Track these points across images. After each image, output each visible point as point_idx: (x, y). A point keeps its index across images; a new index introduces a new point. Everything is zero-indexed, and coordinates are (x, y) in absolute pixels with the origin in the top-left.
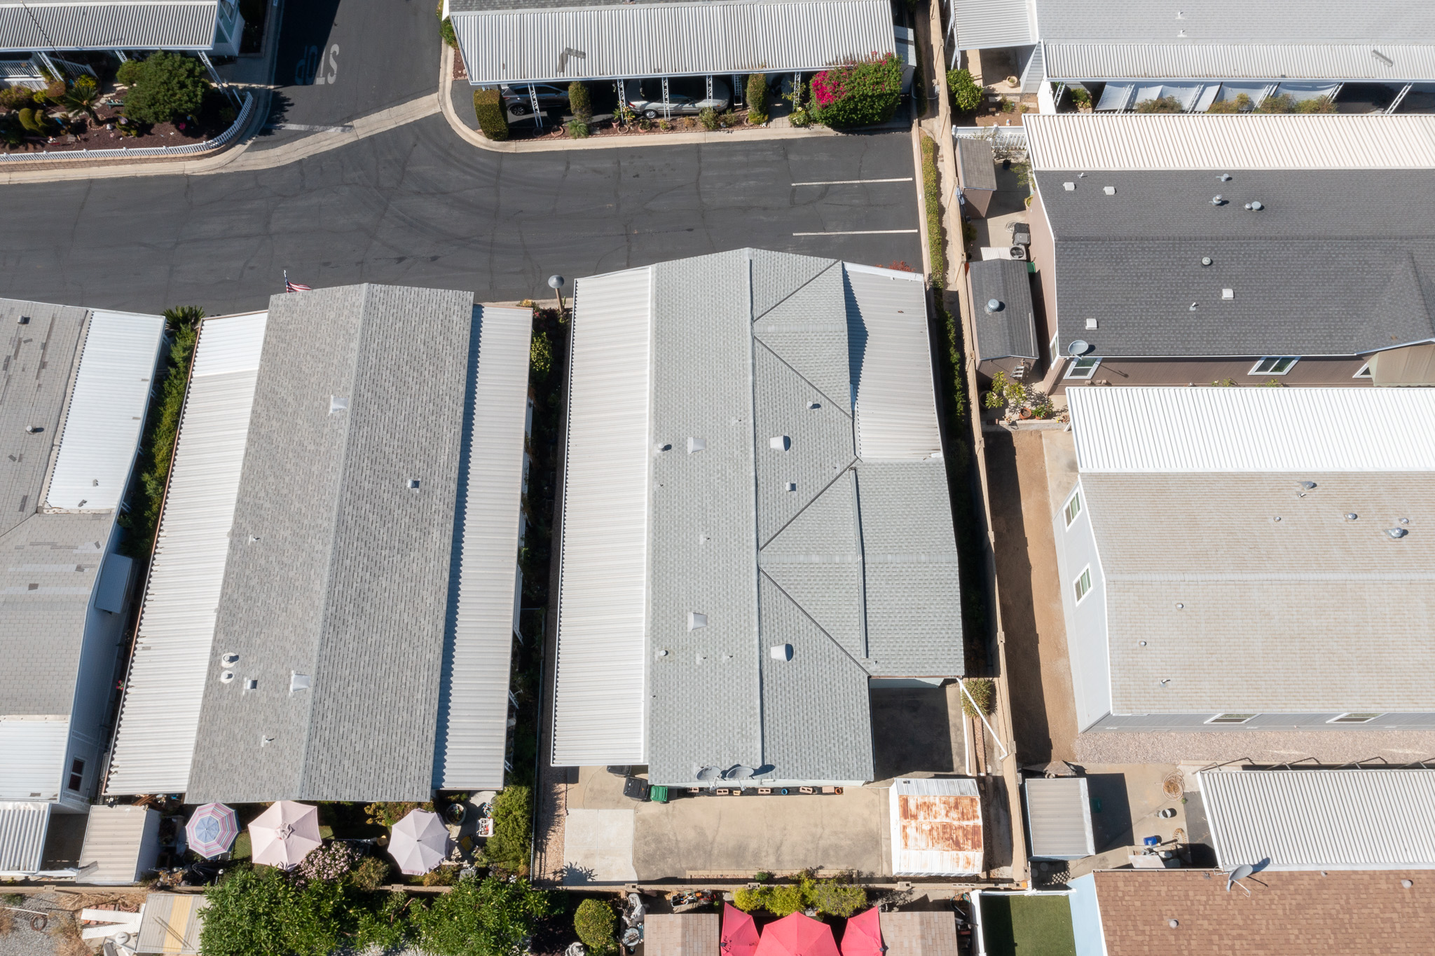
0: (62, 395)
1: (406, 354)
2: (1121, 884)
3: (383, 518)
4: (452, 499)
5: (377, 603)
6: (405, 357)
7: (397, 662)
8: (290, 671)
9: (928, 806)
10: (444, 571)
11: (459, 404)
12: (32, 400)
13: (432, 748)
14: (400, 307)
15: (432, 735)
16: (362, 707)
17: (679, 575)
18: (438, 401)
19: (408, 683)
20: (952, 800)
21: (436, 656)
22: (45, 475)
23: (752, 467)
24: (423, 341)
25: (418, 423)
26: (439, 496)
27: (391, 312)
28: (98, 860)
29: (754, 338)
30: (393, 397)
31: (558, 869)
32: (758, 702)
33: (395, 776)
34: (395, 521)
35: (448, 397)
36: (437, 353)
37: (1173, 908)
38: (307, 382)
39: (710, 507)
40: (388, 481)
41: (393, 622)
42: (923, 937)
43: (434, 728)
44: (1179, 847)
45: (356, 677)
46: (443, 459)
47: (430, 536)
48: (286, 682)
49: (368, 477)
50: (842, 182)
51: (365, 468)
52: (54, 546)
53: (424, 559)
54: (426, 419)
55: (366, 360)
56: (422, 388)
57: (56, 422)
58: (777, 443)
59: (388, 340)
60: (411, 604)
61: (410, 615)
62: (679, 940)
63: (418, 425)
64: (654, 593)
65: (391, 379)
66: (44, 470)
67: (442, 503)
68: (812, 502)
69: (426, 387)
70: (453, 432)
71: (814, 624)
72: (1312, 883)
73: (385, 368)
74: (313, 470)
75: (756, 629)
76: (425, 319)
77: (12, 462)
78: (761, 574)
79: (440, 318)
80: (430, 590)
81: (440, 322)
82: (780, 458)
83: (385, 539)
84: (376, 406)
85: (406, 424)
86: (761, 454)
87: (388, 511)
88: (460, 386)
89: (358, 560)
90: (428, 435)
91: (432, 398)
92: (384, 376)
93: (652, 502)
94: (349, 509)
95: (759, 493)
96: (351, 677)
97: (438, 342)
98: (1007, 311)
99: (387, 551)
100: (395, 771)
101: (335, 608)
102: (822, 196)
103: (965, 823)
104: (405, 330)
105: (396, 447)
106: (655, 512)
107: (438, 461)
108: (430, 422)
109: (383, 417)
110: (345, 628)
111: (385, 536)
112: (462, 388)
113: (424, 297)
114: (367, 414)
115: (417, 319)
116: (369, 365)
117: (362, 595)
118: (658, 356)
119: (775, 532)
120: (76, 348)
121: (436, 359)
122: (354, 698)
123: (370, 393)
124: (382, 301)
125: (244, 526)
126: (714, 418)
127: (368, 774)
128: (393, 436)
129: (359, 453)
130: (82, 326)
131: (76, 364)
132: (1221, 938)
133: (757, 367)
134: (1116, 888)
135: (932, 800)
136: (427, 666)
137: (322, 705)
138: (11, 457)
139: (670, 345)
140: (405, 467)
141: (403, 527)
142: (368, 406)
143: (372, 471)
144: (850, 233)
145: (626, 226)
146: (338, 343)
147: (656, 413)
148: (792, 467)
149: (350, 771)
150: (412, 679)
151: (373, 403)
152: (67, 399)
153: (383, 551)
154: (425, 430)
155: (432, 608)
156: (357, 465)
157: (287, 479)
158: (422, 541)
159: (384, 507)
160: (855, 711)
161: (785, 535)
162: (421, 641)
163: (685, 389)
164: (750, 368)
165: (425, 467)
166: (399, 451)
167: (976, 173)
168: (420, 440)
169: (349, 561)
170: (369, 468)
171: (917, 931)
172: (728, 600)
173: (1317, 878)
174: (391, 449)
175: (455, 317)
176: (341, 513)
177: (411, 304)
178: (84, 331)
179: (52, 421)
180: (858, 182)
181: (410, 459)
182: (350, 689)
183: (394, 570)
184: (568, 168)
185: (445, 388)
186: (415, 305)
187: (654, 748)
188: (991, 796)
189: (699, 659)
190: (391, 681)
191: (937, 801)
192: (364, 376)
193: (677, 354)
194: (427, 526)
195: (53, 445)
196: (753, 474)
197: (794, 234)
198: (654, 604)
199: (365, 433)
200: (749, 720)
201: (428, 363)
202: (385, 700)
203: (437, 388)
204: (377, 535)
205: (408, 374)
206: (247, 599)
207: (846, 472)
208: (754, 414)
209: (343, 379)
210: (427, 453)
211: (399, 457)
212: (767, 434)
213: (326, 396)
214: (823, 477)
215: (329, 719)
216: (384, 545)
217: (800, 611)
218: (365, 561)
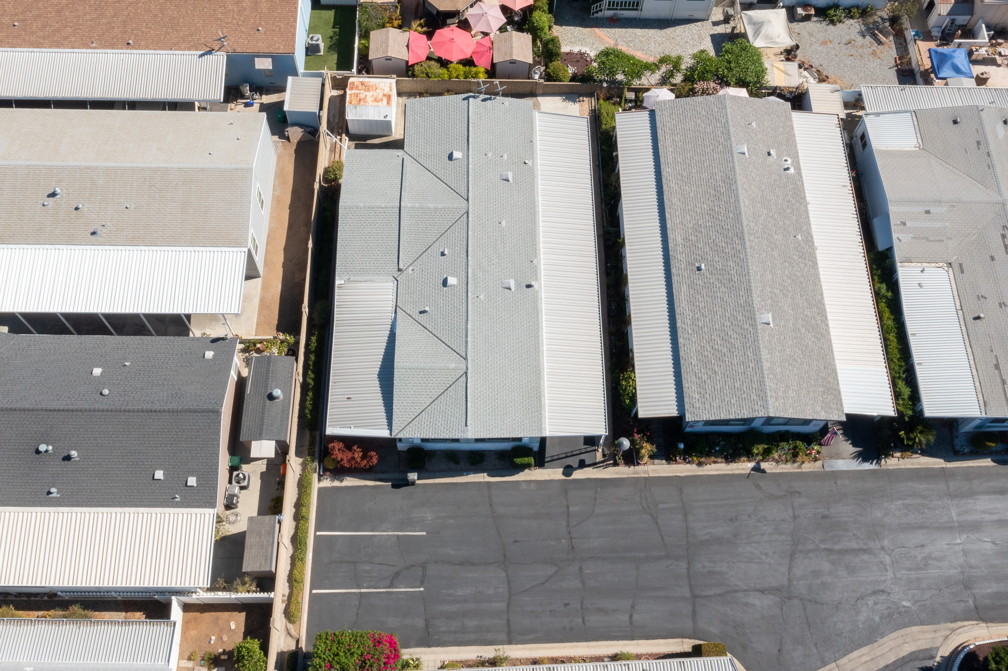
0: (972, 346)
1: (727, 362)
2: (282, 47)
3: (715, 244)
4: (673, 262)
5: (707, 195)
6: (727, 360)
7: (687, 165)
8: (750, 157)
9: (376, 100)
10: (670, 218)
11: (681, 328)
12: (991, 339)
13: (658, 125)
14: (740, 399)
15: (659, 131)
16: (702, 140)
17: (518, 205)
18: (696, 329)
19: (678, 155)
20: (362, 103)
21: (665, 171)
22: (957, 289)
23: (470, 263)
24: (717, 374)
25: (707, 311)
26: (682, 263)
27: (746, 394)
28: (831, 94)
29: (466, 359)
30: (728, 327)
31: (582, 103)
32: (470, 129)
33: (676, 110)
34: (707, 244)
35: (690, 332)
36: (705, 366)
37: (258, 36)
38: (795, 341)
39: (499, 242)
40: (718, 268)
41: (695, 185)
42: (387, 46)
43: (658, 135)
44: (235, 102)
45: (709, 154)
46: (684, 288)
47: (682, 237)
48: (750, 152)
49: (732, 269)
50: (378, 590)
51: (735, 275)
52: (927, 239)
53: (684, 223)
54: (701, 314)
55: (755, 353)
56: (710, 337)
57: (967, 325)
58: (452, 281)
59: (743, 371)
60: (686, 196)
61: (685, 191)
62: (514, 49)
63: (706, 310)
64: (534, 196)
65: (733, 341)
66: (959, 292)
67: (679, 258)
68: (430, 246)
69: (707, 338)
70: (681, 308)
71: (434, 173)
72: (180, 45)
73: (739, 348)
74: (771, 275)
75: (470, 166)
76: (719, 392)
77: (983, 294)
78: (466, 198)
79: (708, 394)
80: (676, 206)
81: (708, 391)
82: (450, 272)
83: (711, 232)
84: (739, 319)
85: (715, 309)
86: (464, 273)
87: (713, 249)
88: (682, 342)
89: (725, 218)
90: (698, 303)
91: (701, 330)
92: (739, 342)
93: (537, 252)
94: (739, 247)
95: (466, 247)
96: (712, 154)
97: (706, 374)
98: (267, 392)
99: (708, 225)
100: (676, 112)
101: (732, 189)
102: (397, 575)
103: (357, 91)
104: (732, 382)
105: (718, 292)
106: (535, 245)
107: (687, 287)
108: (699, 312)
109: (732, 312)
110: (723, 179)
111: (711, 234)
112: (681, 340)
113: (724, 411)
114: (744, 312)
115: (725, 391)
116: (751, 349)
117: (717, 198)
118: (538, 356)
119: (456, 224)
120: (980, 383)
121: (704, 361)
122: (708, 144)
123: (746, 328)
124: (756, 403)
125: (807, 247)
126: (496, 302)
127: (691, 109)
128: (722, 299)
129: (742, 285)
130: (984, 401)
131: (974, 370)
132: (237, 23)
133: (464, 336)
134: (285, 46)
135: (373, 104)
136: (669, 165)
137: (725, 138)
138: (986, 298)
139: (529, 363)
140: (708, 279)
141: (701, 241)
142: (744, 318)
143: (730, 273)
144: (376, 533)
145: (573, 548)
146: (780, 368)
147: (538, 313)
148: (442, 267)
149: (701, 109)
150: (676, 157)
151: (742, 321)
152: (967, 344)
153: (710, 224)
154: (701, 307)
155: (673, 196)
156: (741, 277)
157: (787, 272)
158: (687, 234)
159: (716, 251)
160: (414, 131)
161: (450, 222)
162: (676, 178)
163: (517, 327)
164: (469, 334)
165: (695, 281)
166: (715, 289)
167: (263, 532)
168: (703, 299)
169: (731, 216)
170: (733, 276)
171: (390, 49)
172: (487, 185)
173: (177, 48)
174: (721, 290)
175: (697, 397)
176: (743, 244)
177: (732, 403)
178: (981, 398)
179: (970, 326)
180: (363, 590)
181: (707, 285)
182: (711, 148)
183: (701, 215)
184: (631, 616)
185: (693, 339)
186: (729, 403)
187: (530, 117)
188: (336, 127)
189: (505, 156)
190: (689, 155)
191: (370, 103)
192: (753, 340)
193: (523, 356)
194: (686, 244)
195: (961, 309)
196: (470, 258)
197: (425, 533)
198: (533, 190)
199: (741, 299)
200: (476, 121)
201: (710, 357)
202: (690, 145)
203: (699, 339)
204: (717, 234)
205: (722, 347)
206: (789, 201)
207: (405, 268)
208: (467, 299)
209: (768, 338)
210: (696, 291)
211: (715, 286)
212: (458, 287)
213: (777, 327)
214: (421, 263)
215: (719, 132)
216: (711, 229)
217: (442, 180)
218: (720, 218)
